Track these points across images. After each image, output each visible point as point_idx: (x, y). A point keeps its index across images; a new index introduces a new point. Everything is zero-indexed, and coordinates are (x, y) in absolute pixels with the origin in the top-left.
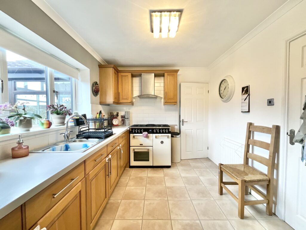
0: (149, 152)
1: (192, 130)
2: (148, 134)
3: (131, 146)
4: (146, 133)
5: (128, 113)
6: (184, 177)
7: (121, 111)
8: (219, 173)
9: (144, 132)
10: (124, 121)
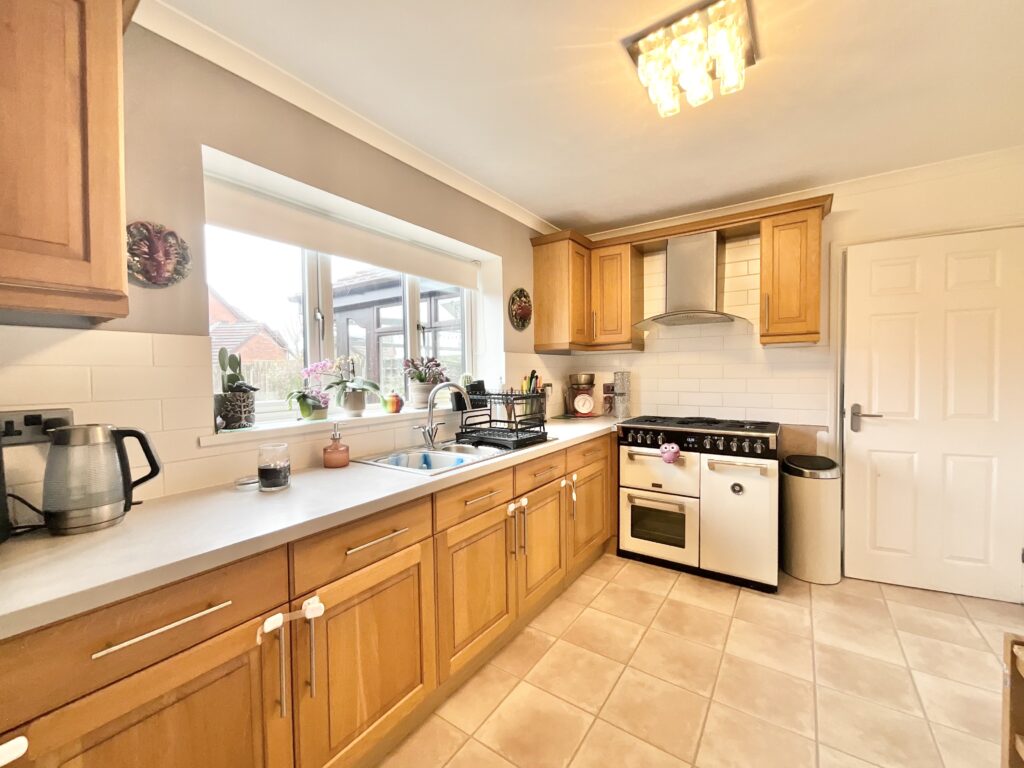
0: (684, 516)
1: (916, 456)
2: (682, 453)
3: (621, 484)
4: (673, 447)
5: (624, 376)
6: (824, 648)
7: (603, 371)
8: (1005, 683)
9: (666, 445)
10: (611, 403)
